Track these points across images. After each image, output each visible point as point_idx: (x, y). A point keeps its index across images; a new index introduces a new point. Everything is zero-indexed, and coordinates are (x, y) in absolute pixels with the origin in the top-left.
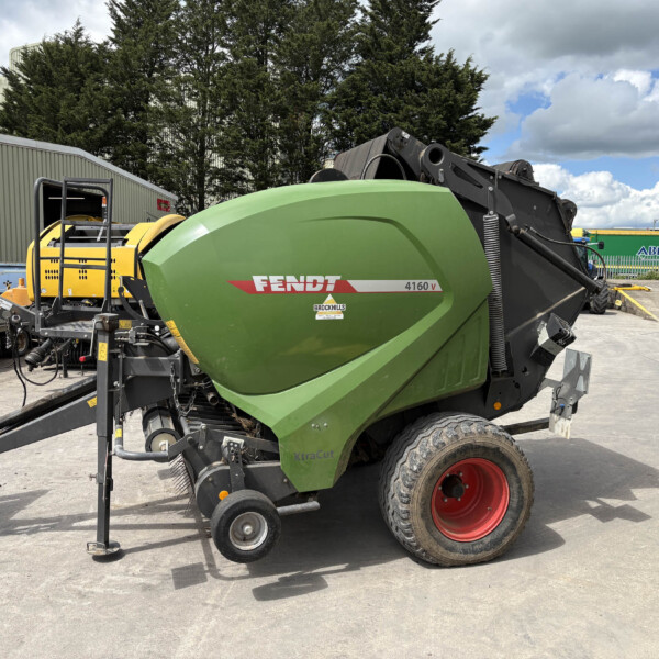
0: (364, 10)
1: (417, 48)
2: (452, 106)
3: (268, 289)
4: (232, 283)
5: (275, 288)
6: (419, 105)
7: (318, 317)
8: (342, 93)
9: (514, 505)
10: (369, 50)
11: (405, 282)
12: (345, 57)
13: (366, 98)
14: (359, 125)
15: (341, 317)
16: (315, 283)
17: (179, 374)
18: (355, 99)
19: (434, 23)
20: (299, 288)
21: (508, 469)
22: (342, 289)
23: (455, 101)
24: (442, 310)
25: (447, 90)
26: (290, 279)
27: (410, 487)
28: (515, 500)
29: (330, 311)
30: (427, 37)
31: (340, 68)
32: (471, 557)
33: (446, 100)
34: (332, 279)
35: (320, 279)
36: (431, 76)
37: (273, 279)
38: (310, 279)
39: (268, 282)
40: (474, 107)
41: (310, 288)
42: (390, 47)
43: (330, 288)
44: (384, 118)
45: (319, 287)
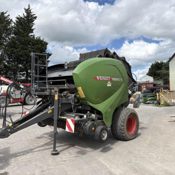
0: (14, 23)
1: (30, 35)
2: (41, 50)
3: (99, 79)
4: (93, 78)
5: (101, 79)
6: (33, 49)
7: (108, 86)
8: (10, 43)
9: (137, 125)
10: (17, 33)
11: (119, 79)
12: (9, 34)
13: (17, 46)
14: (16, 53)
15: (111, 86)
16: (107, 78)
17: (74, 102)
18: (14, 46)
19: (34, 29)
20: (104, 79)
21: (136, 118)
22: (111, 80)
23: (42, 48)
24: (123, 85)
25: (40, 46)
26: (103, 77)
27: (124, 123)
28: (137, 124)
29: (109, 85)
30: (32, 32)
31: (8, 37)
32: (133, 137)
33: (40, 48)
34: (109, 77)
35: (107, 77)
36: (35, 42)
37: (100, 77)
38: (106, 77)
39: (99, 78)
40: (46, 51)
41: (106, 79)
42: (23, 33)
43: (109, 79)
44: (23, 51)
45: (107, 79)
